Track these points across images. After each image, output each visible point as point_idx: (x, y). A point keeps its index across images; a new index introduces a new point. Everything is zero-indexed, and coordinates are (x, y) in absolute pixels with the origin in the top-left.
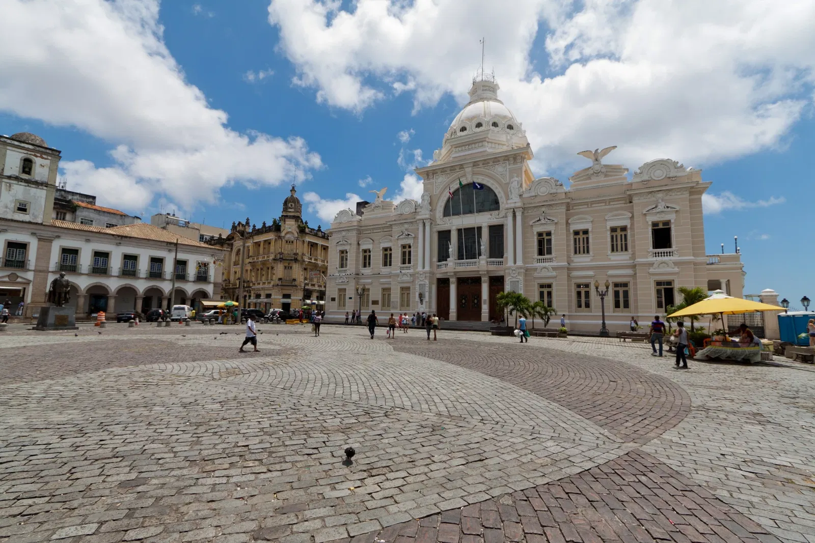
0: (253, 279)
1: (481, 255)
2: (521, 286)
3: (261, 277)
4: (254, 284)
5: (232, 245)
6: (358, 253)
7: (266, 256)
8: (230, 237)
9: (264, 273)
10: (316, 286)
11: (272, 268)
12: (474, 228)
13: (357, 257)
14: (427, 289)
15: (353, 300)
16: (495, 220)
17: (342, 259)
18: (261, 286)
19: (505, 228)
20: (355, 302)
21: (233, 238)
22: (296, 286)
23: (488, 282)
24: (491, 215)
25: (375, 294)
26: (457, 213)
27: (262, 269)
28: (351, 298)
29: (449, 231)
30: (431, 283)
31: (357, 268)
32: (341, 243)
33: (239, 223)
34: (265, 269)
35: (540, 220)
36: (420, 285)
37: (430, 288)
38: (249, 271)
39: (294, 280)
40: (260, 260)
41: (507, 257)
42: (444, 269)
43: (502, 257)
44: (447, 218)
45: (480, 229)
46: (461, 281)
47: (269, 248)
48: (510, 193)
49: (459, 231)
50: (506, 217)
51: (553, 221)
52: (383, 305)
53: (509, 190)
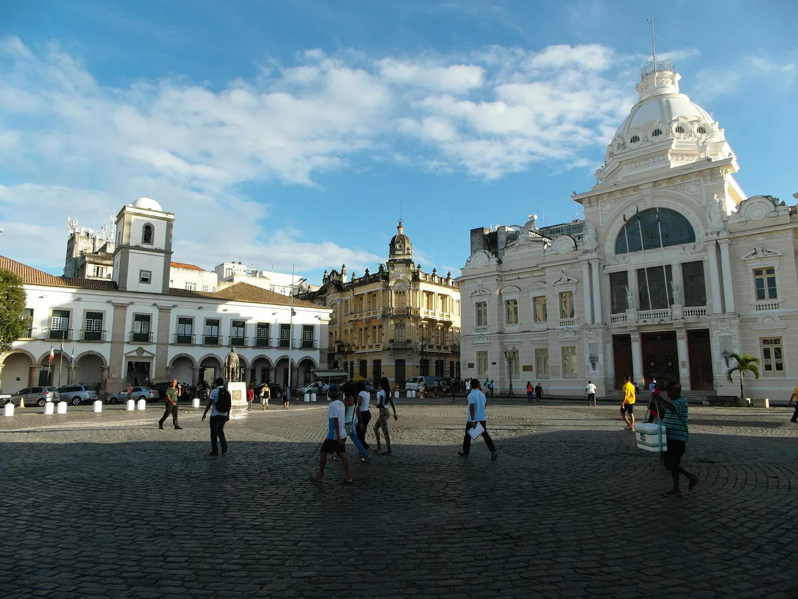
0: (356, 342)
1: (673, 303)
2: (736, 341)
3: (366, 340)
4: (358, 348)
5: (325, 299)
6: (500, 304)
7: (372, 312)
8: (323, 290)
9: (370, 333)
10: (435, 348)
11: (381, 327)
12: (662, 267)
13: (500, 310)
14: (600, 349)
15: (497, 365)
16: (689, 255)
17: (479, 314)
18: (367, 350)
19: (705, 265)
20: (502, 368)
21: (326, 291)
22: (411, 349)
23: (686, 337)
24: (684, 249)
25: (526, 357)
26: (635, 248)
27: (366, 329)
28: (494, 363)
29: (625, 273)
30: (605, 342)
31: (501, 325)
32: (478, 293)
33: (334, 272)
34: (371, 328)
35: (755, 253)
36: (590, 344)
37: (604, 348)
38: (349, 332)
39: (409, 341)
40: (364, 317)
41: (711, 305)
42: (621, 323)
43: (704, 304)
44: (620, 256)
45: (669, 267)
46: (647, 338)
47: (374, 301)
48: (708, 220)
49: (640, 272)
50: (705, 250)
51: (776, 253)
52: (538, 372)
53: (707, 216)
